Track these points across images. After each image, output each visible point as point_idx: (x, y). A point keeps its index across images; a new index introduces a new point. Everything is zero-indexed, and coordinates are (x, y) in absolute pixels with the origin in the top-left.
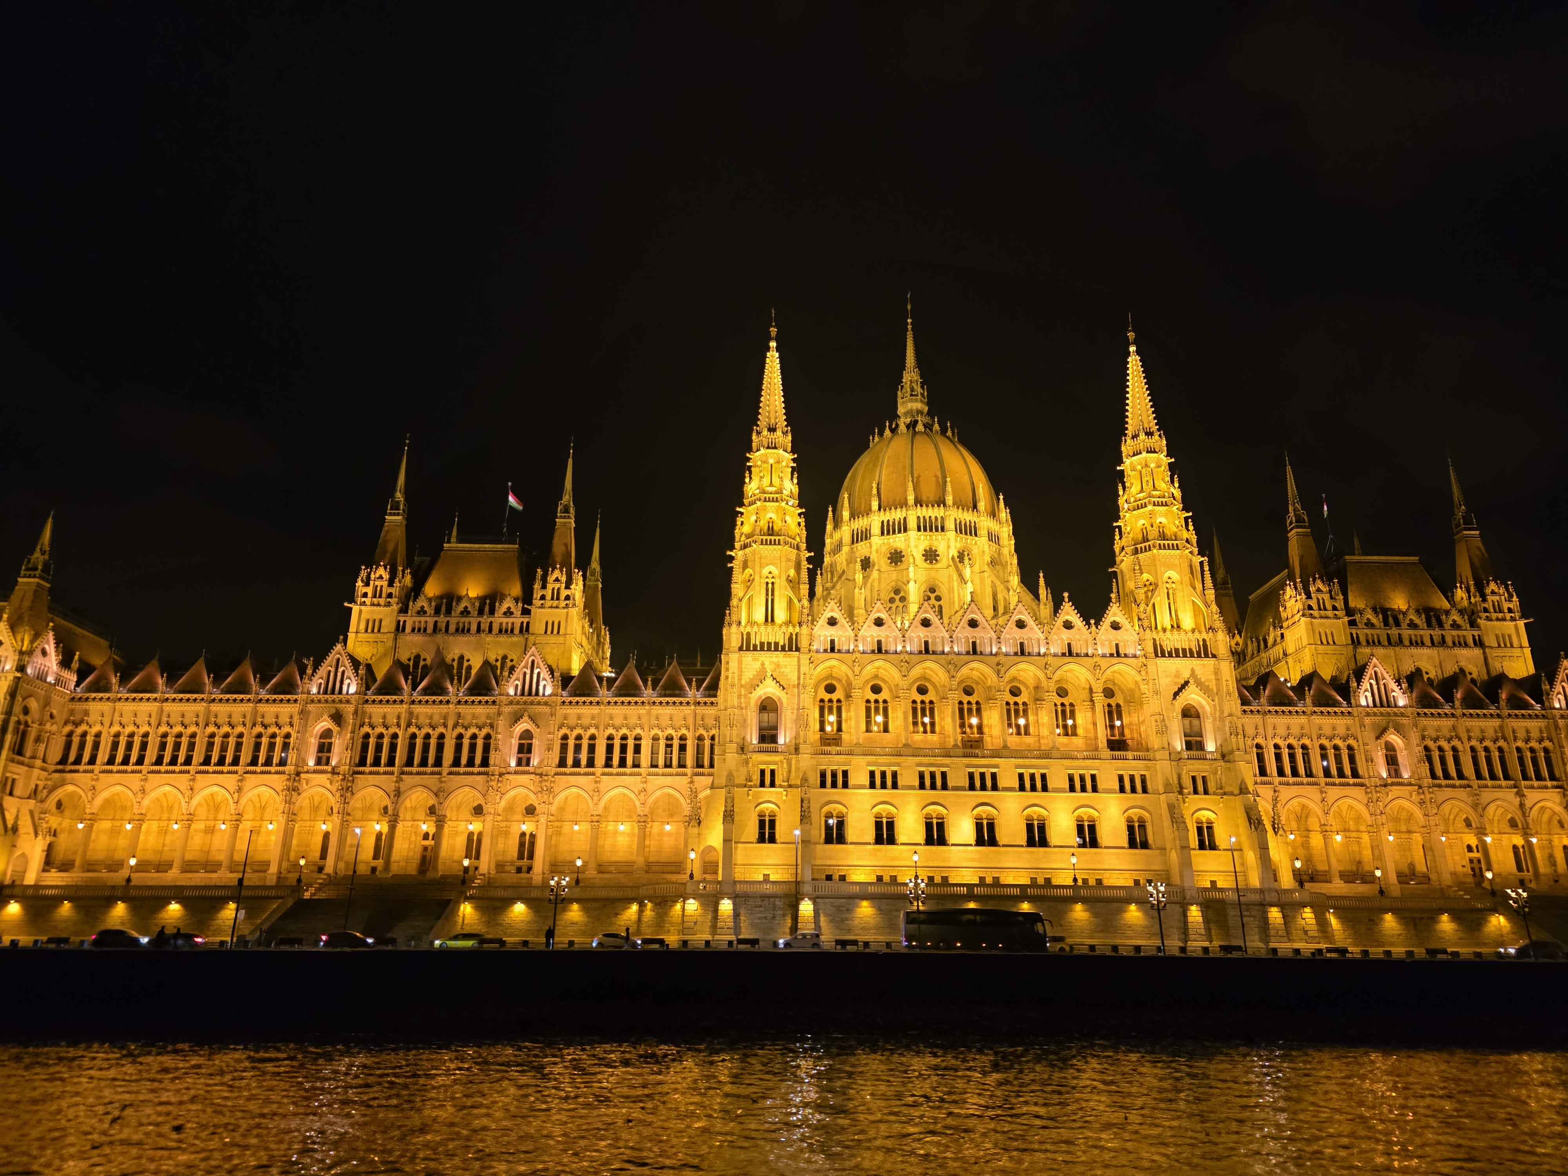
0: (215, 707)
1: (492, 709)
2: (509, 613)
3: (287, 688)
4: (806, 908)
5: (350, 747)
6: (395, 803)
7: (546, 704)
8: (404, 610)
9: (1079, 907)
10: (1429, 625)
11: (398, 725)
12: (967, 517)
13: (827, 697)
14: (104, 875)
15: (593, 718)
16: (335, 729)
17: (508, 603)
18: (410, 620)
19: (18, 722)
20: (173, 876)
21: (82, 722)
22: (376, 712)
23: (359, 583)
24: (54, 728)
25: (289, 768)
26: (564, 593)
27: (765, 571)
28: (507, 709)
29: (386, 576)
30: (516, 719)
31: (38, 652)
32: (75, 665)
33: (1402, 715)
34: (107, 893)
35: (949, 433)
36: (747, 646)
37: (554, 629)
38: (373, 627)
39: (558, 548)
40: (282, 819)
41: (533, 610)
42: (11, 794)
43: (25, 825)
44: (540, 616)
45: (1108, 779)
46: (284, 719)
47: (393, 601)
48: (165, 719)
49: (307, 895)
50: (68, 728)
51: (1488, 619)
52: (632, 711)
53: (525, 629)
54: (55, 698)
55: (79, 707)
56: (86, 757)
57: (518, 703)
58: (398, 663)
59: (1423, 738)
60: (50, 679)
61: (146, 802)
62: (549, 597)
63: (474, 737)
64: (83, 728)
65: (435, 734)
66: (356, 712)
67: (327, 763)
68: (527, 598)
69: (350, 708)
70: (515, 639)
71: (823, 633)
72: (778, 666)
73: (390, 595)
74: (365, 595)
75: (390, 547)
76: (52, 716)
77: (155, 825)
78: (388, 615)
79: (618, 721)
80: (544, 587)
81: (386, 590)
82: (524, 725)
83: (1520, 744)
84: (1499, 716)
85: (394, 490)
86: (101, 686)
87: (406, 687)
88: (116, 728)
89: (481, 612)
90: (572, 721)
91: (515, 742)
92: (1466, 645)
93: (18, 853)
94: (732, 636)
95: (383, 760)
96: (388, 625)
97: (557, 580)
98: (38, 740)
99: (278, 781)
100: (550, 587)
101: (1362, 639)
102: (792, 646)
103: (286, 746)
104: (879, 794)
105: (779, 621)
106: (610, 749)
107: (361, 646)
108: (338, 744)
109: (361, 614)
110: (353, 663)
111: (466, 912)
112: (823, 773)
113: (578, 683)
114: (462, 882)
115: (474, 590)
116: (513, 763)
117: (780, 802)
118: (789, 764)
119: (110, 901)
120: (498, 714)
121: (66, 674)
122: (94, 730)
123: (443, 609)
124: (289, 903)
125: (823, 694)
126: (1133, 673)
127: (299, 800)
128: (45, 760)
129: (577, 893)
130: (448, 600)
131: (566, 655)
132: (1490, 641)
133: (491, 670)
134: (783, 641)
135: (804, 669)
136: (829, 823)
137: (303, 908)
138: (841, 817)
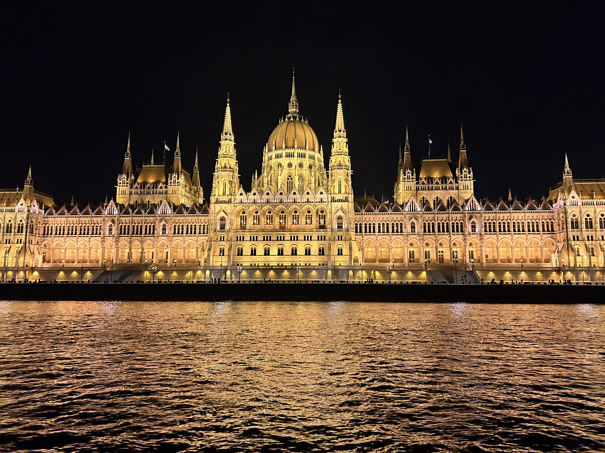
0: (81, 219)
1: (154, 218)
3: (99, 213)
5: (117, 229)
6: (130, 245)
7: (169, 216)
8: (131, 188)
10: (442, 183)
11: (130, 223)
13: (243, 215)
14: (58, 264)
15: (182, 220)
16: (113, 224)
17: (161, 184)
18: (133, 191)
19: (30, 225)
20: (75, 265)
21: (47, 223)
22: (123, 219)
23: (118, 180)
24: (40, 225)
25: (102, 236)
26: (177, 181)
27: (223, 179)
28: (159, 218)
29: (126, 177)
30: (161, 221)
31: (33, 206)
32: (43, 208)
33: (418, 214)
34: (58, 269)
35: (303, 120)
36: (217, 202)
37: (174, 192)
38: (124, 193)
39: (175, 167)
40: (101, 249)
41: (168, 186)
42: (31, 244)
43: (36, 252)
44: (170, 189)
45: (315, 237)
46: (99, 222)
47: (128, 185)
48: (68, 222)
49: (108, 269)
50: (44, 225)
51: (462, 180)
52: (193, 218)
53: (166, 193)
54: (39, 218)
55: (46, 219)
56: (50, 233)
57: (161, 216)
58: (129, 205)
59: (424, 220)
60: (37, 213)
61: (66, 245)
62: (172, 182)
64: (48, 225)
65: (140, 225)
66: (118, 220)
67: (112, 234)
68: (166, 183)
69: (116, 219)
70: (163, 195)
71: (238, 198)
72: (225, 207)
73: (127, 183)
74: (120, 183)
75: (127, 168)
76: (39, 222)
77: (70, 250)
78: (127, 189)
79: (189, 221)
80: (171, 179)
82: (163, 223)
83: (453, 221)
84: (448, 213)
85: (126, 149)
86: (51, 214)
87: (131, 211)
88: (56, 225)
90: (177, 221)
91: (161, 228)
92: (453, 189)
93: (35, 259)
94: (213, 199)
95: (126, 233)
96: (128, 192)
97: (175, 177)
98: (36, 229)
99: (99, 239)
100: (173, 179)
101: (420, 188)
102: (230, 202)
103: (100, 229)
104: (252, 242)
105: (226, 194)
106: (187, 229)
107: (120, 199)
108: (114, 229)
109: (120, 189)
110: (117, 205)
111: (147, 274)
112: (237, 237)
113: (178, 209)
114: (146, 266)
115: (151, 180)
116: (161, 233)
117: (225, 245)
118: (228, 234)
119: (59, 271)
120: (156, 220)
121: (41, 211)
122: (50, 226)
123: (143, 187)
124: (102, 271)
125: (241, 214)
126: (325, 207)
127: (105, 244)
128: (39, 234)
129: (175, 269)
130: (144, 184)
131: (178, 200)
132: (461, 187)
133: (155, 206)
134: (227, 200)
135: (232, 209)
136: (239, 250)
137: (106, 272)
138: (242, 249)
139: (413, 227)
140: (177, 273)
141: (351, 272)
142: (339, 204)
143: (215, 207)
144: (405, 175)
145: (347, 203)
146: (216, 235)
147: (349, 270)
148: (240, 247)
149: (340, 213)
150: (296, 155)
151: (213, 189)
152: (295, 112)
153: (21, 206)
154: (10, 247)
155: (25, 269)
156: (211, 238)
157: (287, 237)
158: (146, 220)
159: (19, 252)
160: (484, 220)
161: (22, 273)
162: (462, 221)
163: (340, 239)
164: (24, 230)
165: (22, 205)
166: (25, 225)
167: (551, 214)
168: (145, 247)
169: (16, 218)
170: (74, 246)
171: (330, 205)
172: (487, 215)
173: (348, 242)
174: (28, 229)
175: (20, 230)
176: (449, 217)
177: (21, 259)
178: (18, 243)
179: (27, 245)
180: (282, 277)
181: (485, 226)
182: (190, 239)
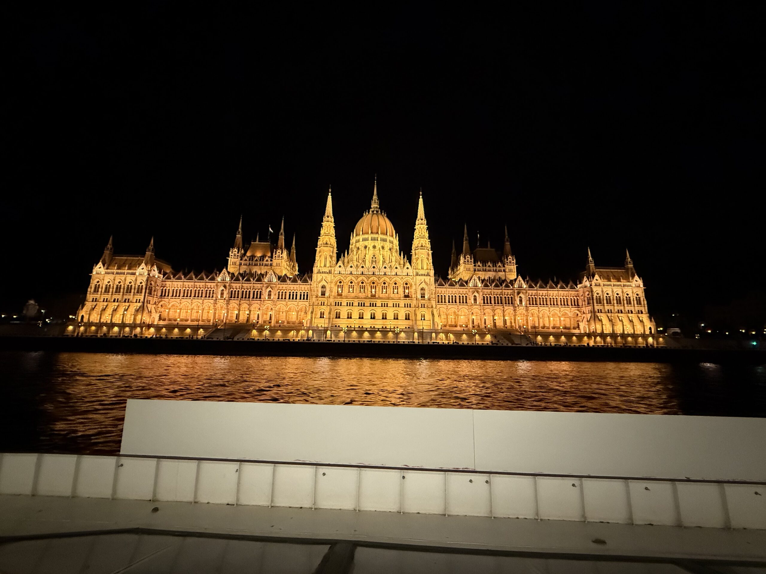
0: (196, 284)
1: (262, 285)
2: (267, 261)
3: (213, 279)
4: (329, 333)
5: (228, 294)
6: (239, 307)
7: (274, 284)
8: (241, 260)
9: (390, 333)
10: (493, 266)
11: (239, 288)
12: (384, 237)
13: (339, 284)
14: (173, 322)
15: (286, 288)
16: (224, 289)
17: (267, 258)
18: (243, 262)
19: (149, 287)
20: (189, 323)
21: (165, 286)
22: (234, 285)
23: (230, 253)
24: (158, 288)
25: (214, 298)
26: (281, 256)
27: (324, 254)
28: (265, 285)
29: (237, 251)
30: (267, 287)
31: (153, 270)
32: (162, 273)
33: (479, 289)
34: (173, 326)
35: (383, 214)
36: (319, 272)
37: (278, 265)
38: (234, 264)
39: (279, 244)
40: (213, 310)
41: (273, 260)
42: (149, 303)
43: (153, 311)
44: (275, 262)
45: (402, 305)
46: (212, 287)
47: (239, 257)
48: (184, 286)
49: (219, 327)
50: (162, 288)
51: (508, 265)
52: (295, 286)
53: (271, 265)
54: (158, 281)
55: (164, 283)
56: (167, 295)
57: (268, 284)
58: (239, 273)
59: (483, 294)
60: (156, 277)
61: (181, 306)
62: (277, 257)
63: (257, 292)
64: (165, 288)
65: (248, 291)
66: (229, 285)
67: (223, 297)
68: (272, 257)
70: (269, 267)
71: (337, 269)
72: (326, 277)
73: (238, 256)
74: (232, 256)
75: (238, 243)
76: (158, 285)
77: (185, 311)
78: (238, 261)
79: (292, 289)
80: (276, 254)
81: (237, 255)
82: (269, 289)
83: (506, 296)
84: (502, 289)
85: (238, 228)
86: (167, 278)
87: (241, 279)
88: (173, 288)
89: (260, 260)
90: (281, 288)
91: (267, 293)
92: (501, 271)
93: (152, 317)
94: (315, 270)
95: (236, 297)
96: (238, 263)
97: (279, 252)
98: (155, 291)
99: (212, 301)
100: (277, 254)
101: (477, 269)
102: (330, 272)
103: (213, 293)
104: (349, 307)
105: (327, 266)
106: (290, 295)
107: (231, 268)
108: (225, 293)
109: (231, 260)
110: (229, 273)
111: (254, 332)
112: (336, 302)
113: (282, 279)
114: (254, 325)
115: (259, 254)
116: (267, 298)
117: (326, 309)
118: (328, 300)
119: (174, 328)
120: (263, 286)
121: (160, 275)
122: (168, 289)
123: (251, 259)
124: (214, 329)
125: (338, 284)
126: (411, 280)
127: (217, 306)
128: (157, 296)
129: (280, 328)
130: (252, 257)
131: (282, 271)
132: (507, 270)
133: (262, 275)
134: (328, 271)
135: (332, 278)
136: (337, 314)
137: (217, 330)
138: (339, 312)
139: (475, 300)
140: (281, 332)
141: (434, 335)
142: (423, 278)
143: (317, 276)
144: (465, 259)
145: (429, 277)
146: (318, 300)
147: (432, 333)
148: (338, 311)
149: (423, 285)
150: (379, 239)
151: (316, 261)
152: (377, 207)
153: (141, 270)
154: (129, 306)
155: (142, 325)
156: (314, 303)
157: (379, 304)
158: (254, 286)
159: (137, 311)
160: (529, 295)
161: (138, 329)
162: (512, 296)
163: (423, 306)
164: (144, 291)
165: (143, 269)
166: (144, 287)
167: (577, 293)
168: (252, 309)
169: (136, 280)
170: (188, 307)
171: (415, 278)
172: (530, 292)
173: (431, 309)
174: (147, 291)
175: (139, 291)
176: (502, 292)
177: (139, 317)
178: (136, 302)
179: (145, 304)
180: (375, 338)
181: (529, 300)
182: (292, 304)
